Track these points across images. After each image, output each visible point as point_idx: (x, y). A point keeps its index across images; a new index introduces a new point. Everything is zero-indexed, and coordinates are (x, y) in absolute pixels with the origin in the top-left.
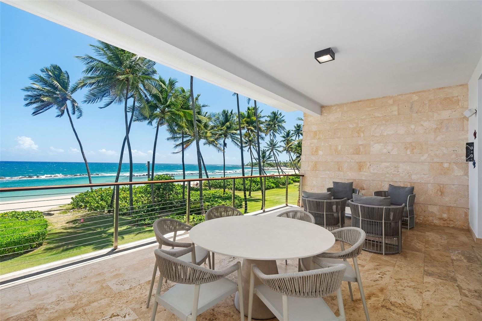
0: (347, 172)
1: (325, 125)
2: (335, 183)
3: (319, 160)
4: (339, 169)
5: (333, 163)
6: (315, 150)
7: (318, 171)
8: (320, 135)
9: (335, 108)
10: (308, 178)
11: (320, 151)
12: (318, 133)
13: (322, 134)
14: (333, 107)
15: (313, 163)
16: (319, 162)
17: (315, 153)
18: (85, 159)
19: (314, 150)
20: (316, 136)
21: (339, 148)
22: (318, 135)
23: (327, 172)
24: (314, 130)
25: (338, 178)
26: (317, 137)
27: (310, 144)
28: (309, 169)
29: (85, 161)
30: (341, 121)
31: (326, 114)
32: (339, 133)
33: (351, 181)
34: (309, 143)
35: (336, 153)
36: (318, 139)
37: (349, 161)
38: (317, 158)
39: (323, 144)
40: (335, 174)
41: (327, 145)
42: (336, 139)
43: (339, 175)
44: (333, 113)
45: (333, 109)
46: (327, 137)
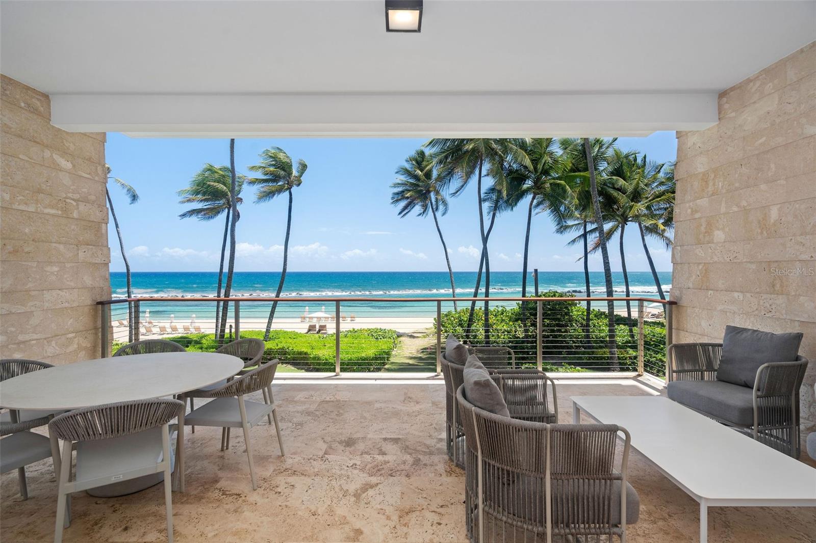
0: (800, 295)
1: (730, 149)
2: (733, 331)
3: (716, 259)
4: (773, 286)
5: (753, 266)
6: (706, 228)
7: (712, 292)
8: (717, 184)
9: (758, 84)
10: (689, 310)
11: (718, 230)
12: (713, 176)
13: (722, 179)
14: (752, 84)
15: (700, 267)
16: (716, 262)
17: (704, 236)
18: (450, 268)
19: (703, 229)
20: (708, 188)
21: (774, 213)
22: (711, 184)
23: (736, 294)
24: (703, 170)
25: (770, 315)
26: (710, 189)
27: (692, 212)
28: (691, 285)
29: (450, 271)
30: (778, 121)
31: (733, 114)
32: (772, 166)
33: (795, 329)
34: (689, 211)
35: (762, 233)
36: (713, 195)
37: (804, 257)
38: (710, 251)
39: (723, 210)
40: (759, 302)
41: (735, 209)
42: (763, 187)
43: (773, 307)
44: (755, 103)
45: (753, 90)
46: (737, 185)
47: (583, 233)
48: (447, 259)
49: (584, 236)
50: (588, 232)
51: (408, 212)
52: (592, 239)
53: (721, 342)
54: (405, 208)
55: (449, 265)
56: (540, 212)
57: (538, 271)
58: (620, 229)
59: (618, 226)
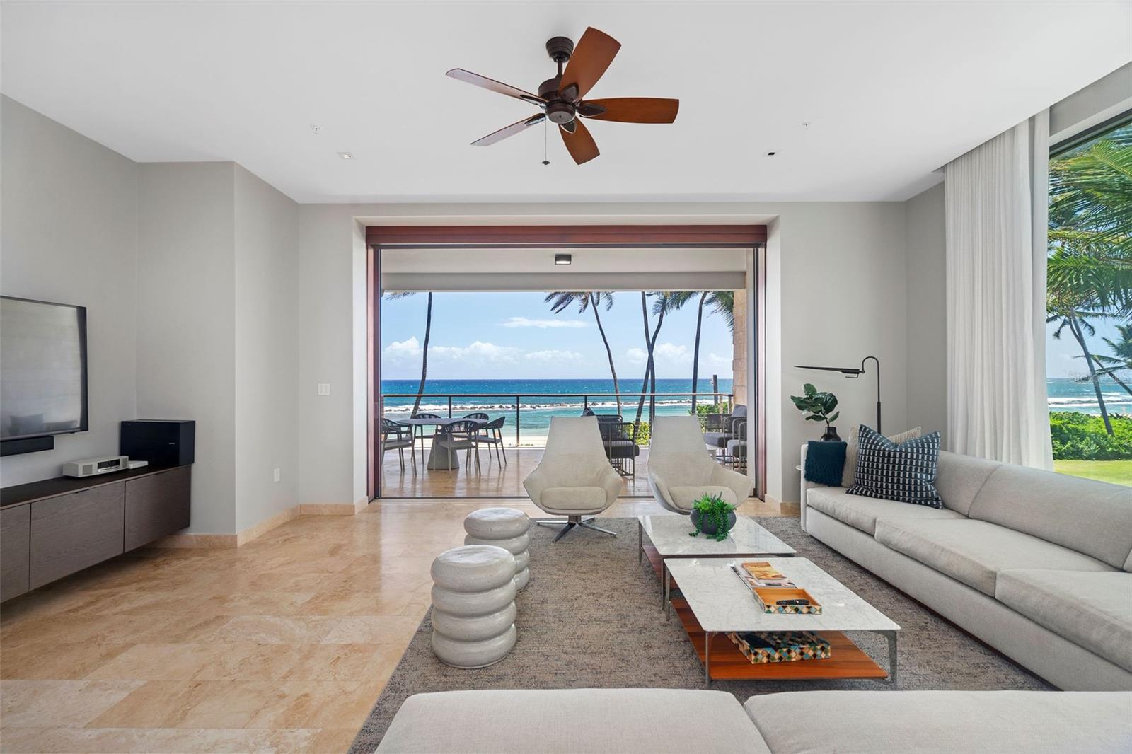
29: (614, 378)
48: (611, 364)
54: (560, 302)
55: (613, 370)
57: (718, 378)
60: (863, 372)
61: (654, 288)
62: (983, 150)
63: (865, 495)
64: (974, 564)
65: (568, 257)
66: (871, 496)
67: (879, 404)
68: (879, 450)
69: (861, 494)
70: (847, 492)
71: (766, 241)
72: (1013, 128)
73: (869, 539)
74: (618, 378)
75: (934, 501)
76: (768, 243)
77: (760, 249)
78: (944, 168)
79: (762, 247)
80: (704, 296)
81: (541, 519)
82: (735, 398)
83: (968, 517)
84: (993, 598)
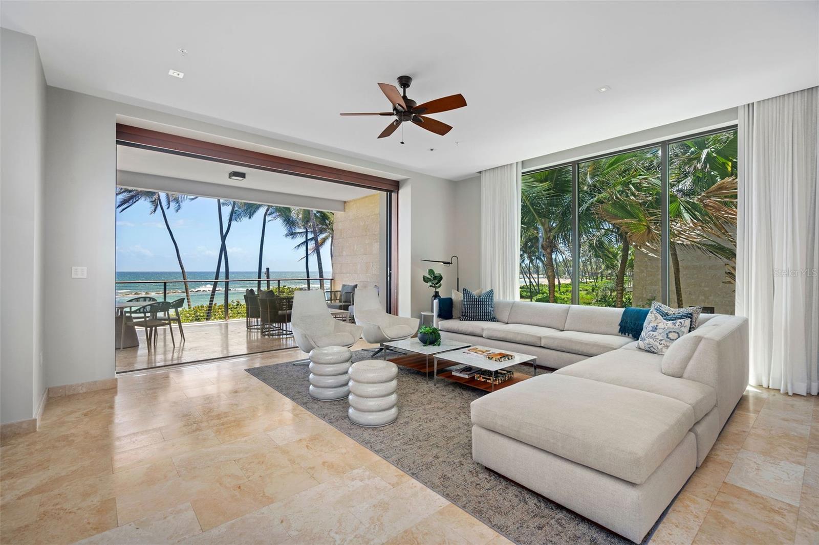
0: (360, 273)
1: (347, 223)
4: (355, 271)
29: (183, 271)
31: (348, 211)
35: (353, 253)
37: (360, 262)
38: (342, 259)
40: (352, 276)
41: (348, 244)
43: (355, 278)
44: (352, 209)
47: (305, 240)
49: (306, 242)
50: (309, 239)
51: (128, 207)
52: (311, 245)
53: (340, 290)
54: (124, 202)
55: (181, 265)
56: (272, 220)
58: (330, 239)
59: (329, 236)
60: (451, 263)
61: (298, 206)
62: (499, 169)
63: (469, 320)
64: (532, 336)
65: (243, 175)
66: (471, 320)
67: (458, 279)
68: (474, 299)
69: (467, 320)
70: (461, 320)
71: (399, 190)
72: (511, 164)
73: (482, 339)
74: (186, 270)
75: (493, 319)
76: (400, 191)
77: (393, 194)
78: (480, 172)
79: (395, 193)
80: (268, 210)
81: (294, 362)
82: (334, 281)
83: (507, 323)
84: (541, 347)
